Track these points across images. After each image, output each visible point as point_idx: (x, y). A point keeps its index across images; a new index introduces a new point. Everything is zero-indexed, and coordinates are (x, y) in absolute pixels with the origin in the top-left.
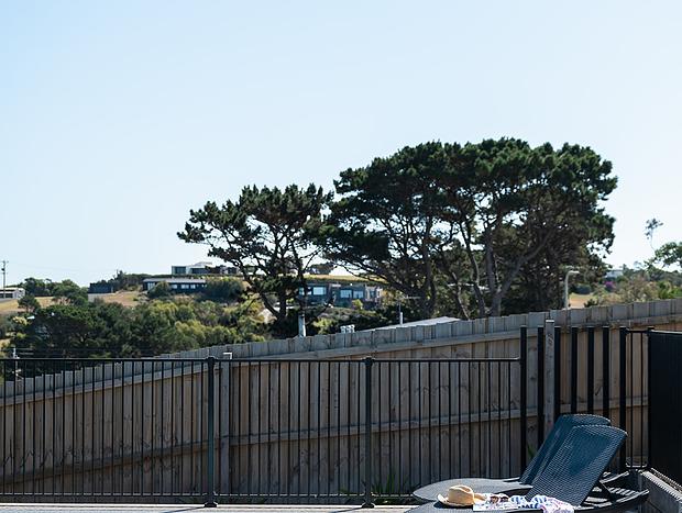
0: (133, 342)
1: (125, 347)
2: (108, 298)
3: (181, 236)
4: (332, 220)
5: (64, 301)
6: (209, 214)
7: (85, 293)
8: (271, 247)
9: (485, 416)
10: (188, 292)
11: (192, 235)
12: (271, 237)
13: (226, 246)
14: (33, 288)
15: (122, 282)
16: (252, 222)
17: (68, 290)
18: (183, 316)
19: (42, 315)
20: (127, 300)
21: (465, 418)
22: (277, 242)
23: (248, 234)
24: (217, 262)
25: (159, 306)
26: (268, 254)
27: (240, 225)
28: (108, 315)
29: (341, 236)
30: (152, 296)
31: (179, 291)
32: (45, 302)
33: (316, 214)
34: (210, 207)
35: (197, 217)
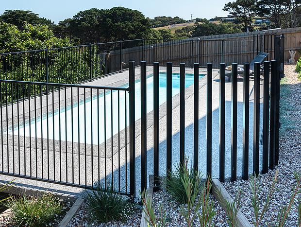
0: (218, 32)
1: (216, 33)
2: (213, 22)
3: (223, 10)
4: (257, 6)
5: (204, 23)
6: (229, 5)
7: (208, 21)
8: (243, 12)
9: (248, 52)
10: (231, 21)
11: (226, 10)
12: (243, 10)
13: (233, 12)
14: (198, 20)
15: (217, 19)
16: (239, 6)
17: (205, 21)
18: (229, 26)
19: (199, 26)
20: (217, 23)
21: (246, 52)
22: (245, 11)
23: (238, 9)
24: (231, 15)
25: (225, 24)
26: (242, 13)
27: (236, 7)
28: (213, 26)
29: (259, 9)
30: (223, 22)
31: (229, 21)
32: (200, 23)
33: (254, 4)
34: (230, 3)
35: (226, 5)
